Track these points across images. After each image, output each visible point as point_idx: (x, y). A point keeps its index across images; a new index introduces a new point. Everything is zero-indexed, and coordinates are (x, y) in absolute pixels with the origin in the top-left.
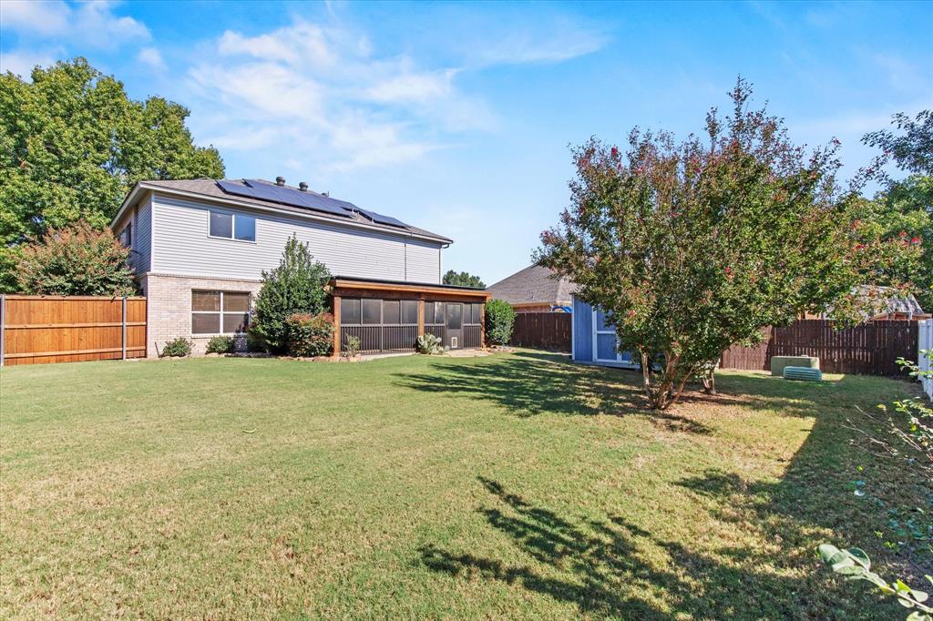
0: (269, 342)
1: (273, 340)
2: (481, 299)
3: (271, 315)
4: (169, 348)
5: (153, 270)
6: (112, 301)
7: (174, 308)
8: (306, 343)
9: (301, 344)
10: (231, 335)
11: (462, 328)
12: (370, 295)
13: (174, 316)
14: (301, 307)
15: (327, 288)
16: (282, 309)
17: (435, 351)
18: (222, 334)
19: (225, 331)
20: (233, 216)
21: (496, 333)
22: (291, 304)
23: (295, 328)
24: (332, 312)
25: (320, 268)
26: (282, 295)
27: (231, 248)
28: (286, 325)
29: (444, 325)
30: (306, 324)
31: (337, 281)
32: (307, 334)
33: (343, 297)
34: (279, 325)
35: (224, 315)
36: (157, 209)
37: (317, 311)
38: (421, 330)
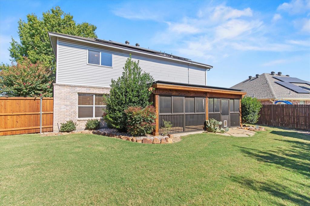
0: (114, 126)
1: (117, 124)
2: (240, 96)
3: (115, 108)
4: (63, 127)
5: (57, 82)
6: (35, 100)
7: (68, 103)
8: (138, 127)
9: (134, 128)
10: (99, 118)
11: (230, 114)
12: (177, 94)
13: (68, 108)
14: (134, 102)
15: (151, 89)
16: (122, 104)
17: (218, 130)
18: (94, 118)
19: (96, 116)
20: (100, 53)
21: (250, 117)
22: (127, 100)
23: (130, 117)
24: (154, 105)
25: (146, 76)
26: (122, 94)
27: (99, 70)
28: (124, 114)
29: (219, 113)
30: (137, 114)
31: (158, 84)
32: (138, 121)
33: (161, 95)
34: (120, 115)
35: (95, 107)
36: (60, 48)
37: (144, 105)
38: (207, 116)
